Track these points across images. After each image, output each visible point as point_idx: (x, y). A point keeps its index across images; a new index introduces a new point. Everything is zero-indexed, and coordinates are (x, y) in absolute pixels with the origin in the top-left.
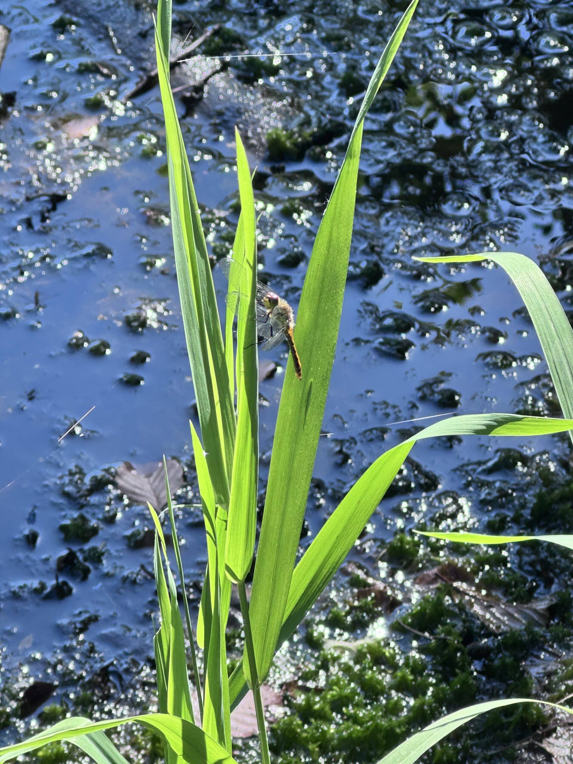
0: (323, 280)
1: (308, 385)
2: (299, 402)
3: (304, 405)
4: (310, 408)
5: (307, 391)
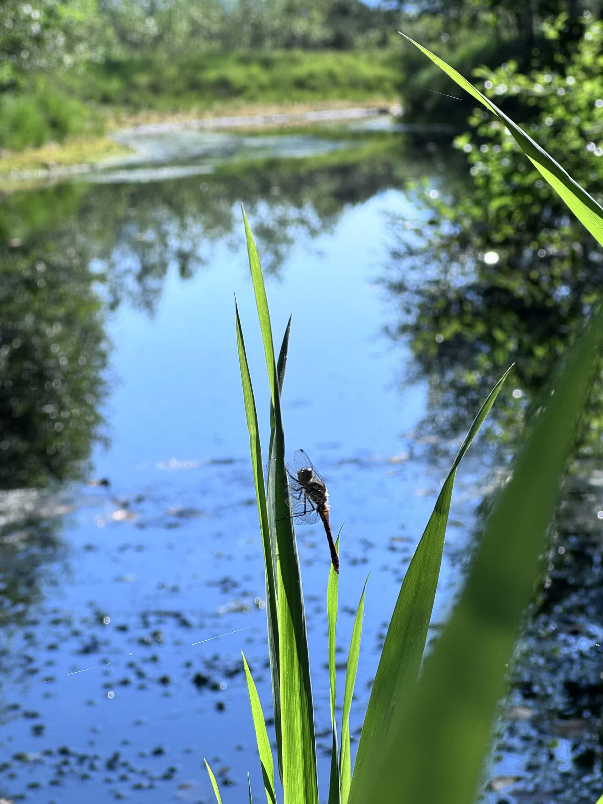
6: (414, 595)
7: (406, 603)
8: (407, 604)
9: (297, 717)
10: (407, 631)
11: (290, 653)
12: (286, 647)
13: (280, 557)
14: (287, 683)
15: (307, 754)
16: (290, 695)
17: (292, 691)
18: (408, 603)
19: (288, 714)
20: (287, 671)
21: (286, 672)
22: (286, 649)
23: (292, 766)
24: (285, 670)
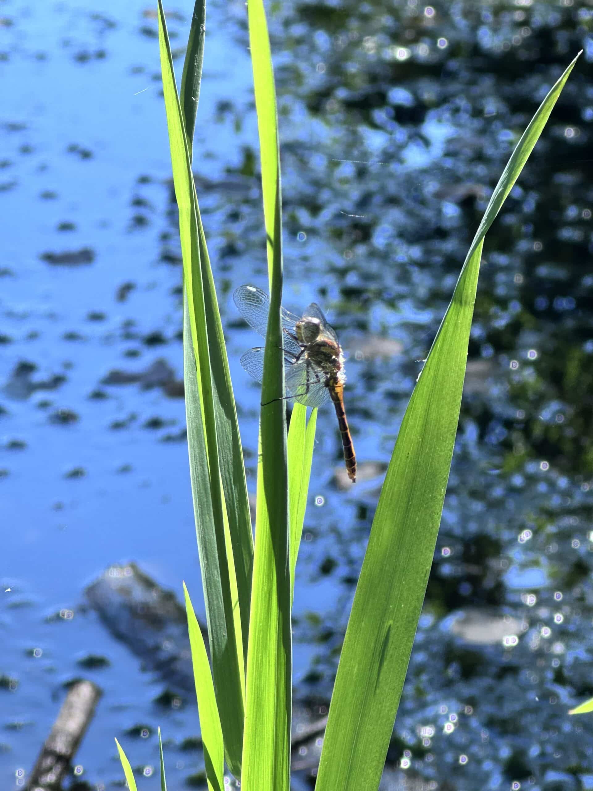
0: (414, 479)
1: (385, 630)
2: (370, 655)
3: (377, 659)
4: (385, 663)
5: (382, 639)
6: (419, 441)
7: (407, 455)
8: (408, 457)
9: (269, 685)
10: (409, 502)
11: (268, 595)
12: (263, 587)
13: (263, 457)
14: (260, 639)
15: (280, 735)
16: (262, 656)
17: (266, 649)
18: (410, 455)
19: (257, 683)
20: (260, 622)
21: (259, 624)
22: (262, 590)
23: (257, 753)
24: (258, 621)
